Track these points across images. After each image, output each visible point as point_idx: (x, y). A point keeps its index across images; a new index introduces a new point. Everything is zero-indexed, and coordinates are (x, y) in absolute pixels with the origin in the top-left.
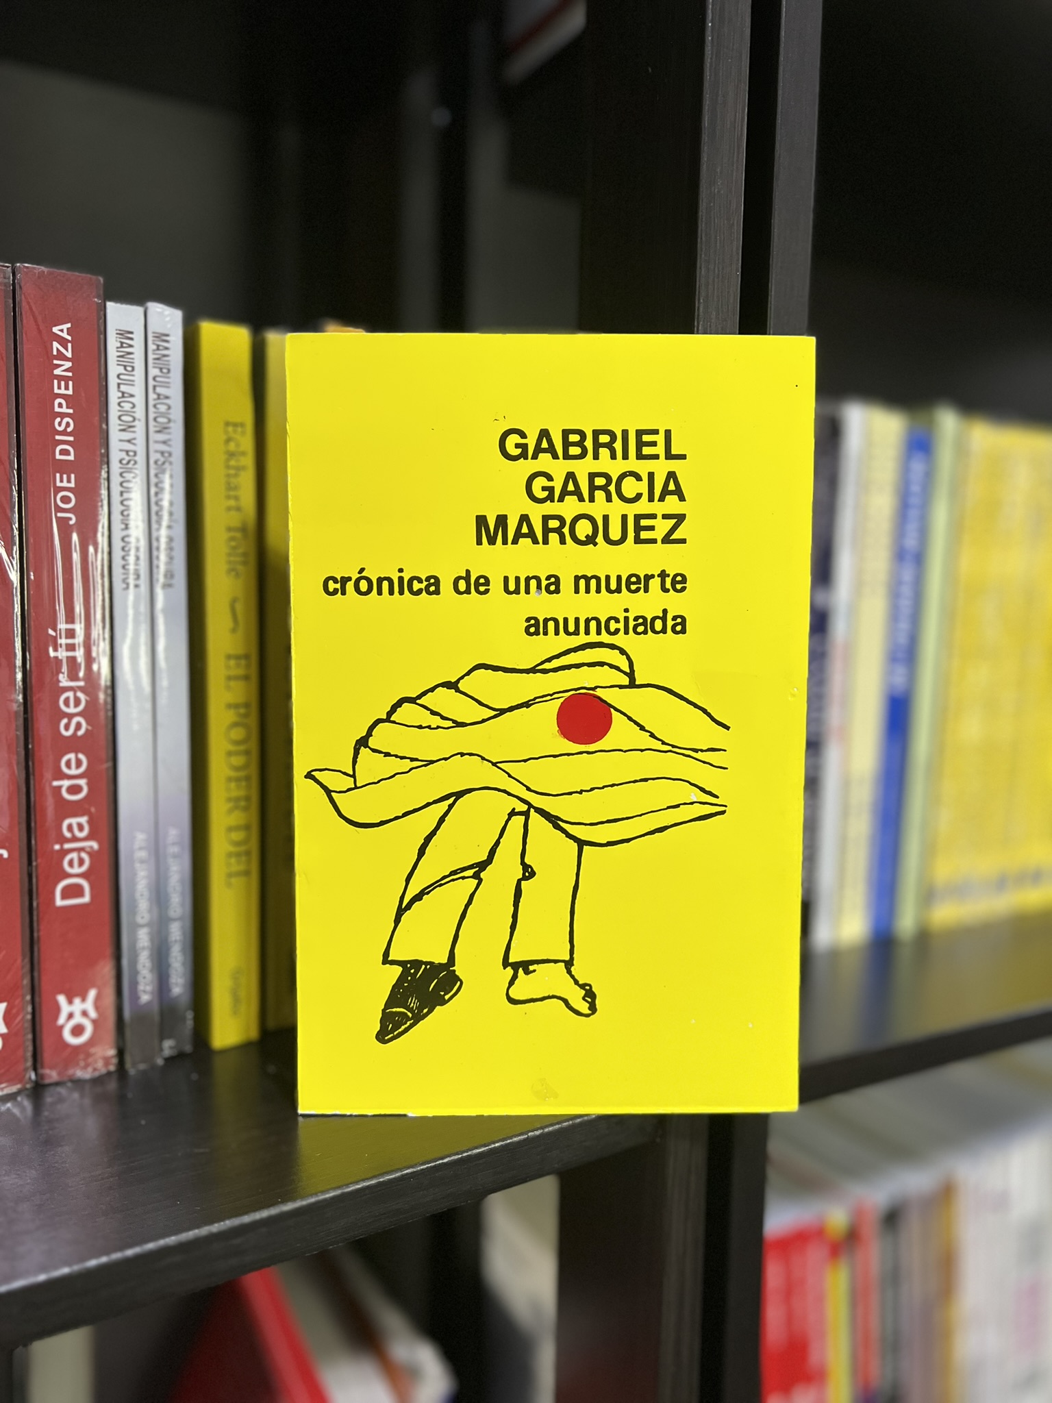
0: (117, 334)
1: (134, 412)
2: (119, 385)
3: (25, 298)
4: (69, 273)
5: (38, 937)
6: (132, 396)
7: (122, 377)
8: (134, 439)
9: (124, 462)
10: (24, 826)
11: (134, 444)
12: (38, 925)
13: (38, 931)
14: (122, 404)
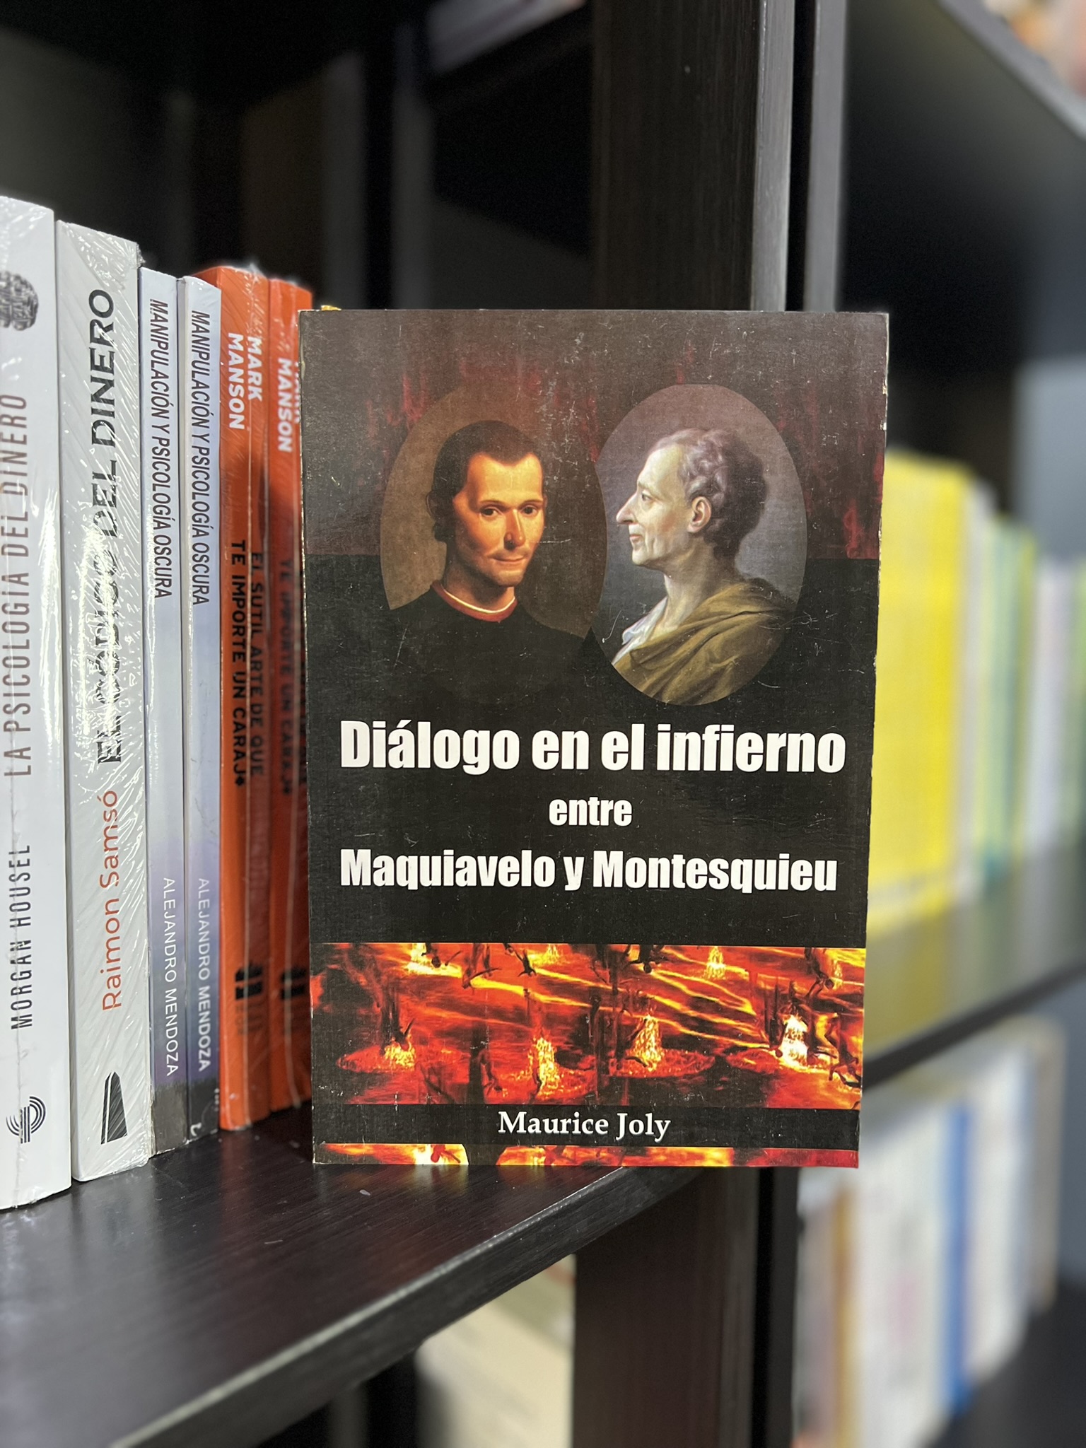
0: (151, 305)
1: (167, 395)
2: (153, 362)
6: (166, 377)
7: (155, 354)
8: (168, 426)
9: (157, 451)
11: (168, 432)
14: (156, 385)
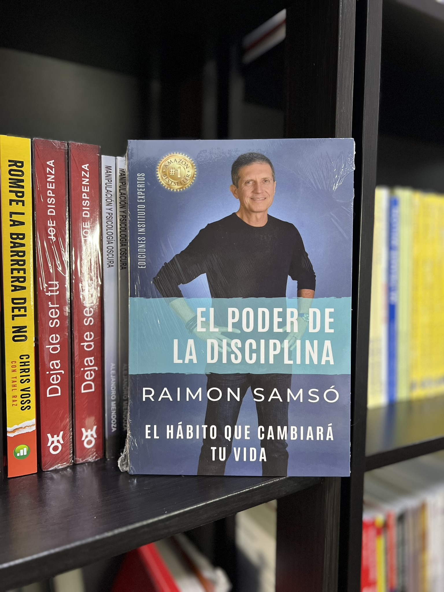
0: (105, 167)
2: (106, 187)
3: (72, 155)
4: (88, 145)
5: (75, 405)
8: (112, 208)
9: (108, 217)
10: (70, 361)
11: (112, 211)
12: (75, 400)
13: (75, 403)
14: (107, 195)
